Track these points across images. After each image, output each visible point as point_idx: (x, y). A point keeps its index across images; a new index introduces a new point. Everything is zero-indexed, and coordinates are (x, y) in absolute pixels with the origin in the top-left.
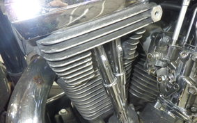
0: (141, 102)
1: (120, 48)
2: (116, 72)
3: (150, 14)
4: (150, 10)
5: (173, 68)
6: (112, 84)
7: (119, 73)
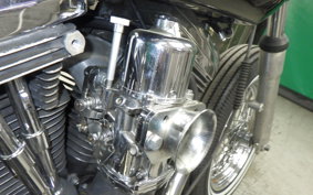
0: (90, 169)
1: (24, 95)
2: (27, 132)
3: (63, 43)
4: (61, 38)
5: (111, 121)
6: (17, 154)
7: (33, 132)
